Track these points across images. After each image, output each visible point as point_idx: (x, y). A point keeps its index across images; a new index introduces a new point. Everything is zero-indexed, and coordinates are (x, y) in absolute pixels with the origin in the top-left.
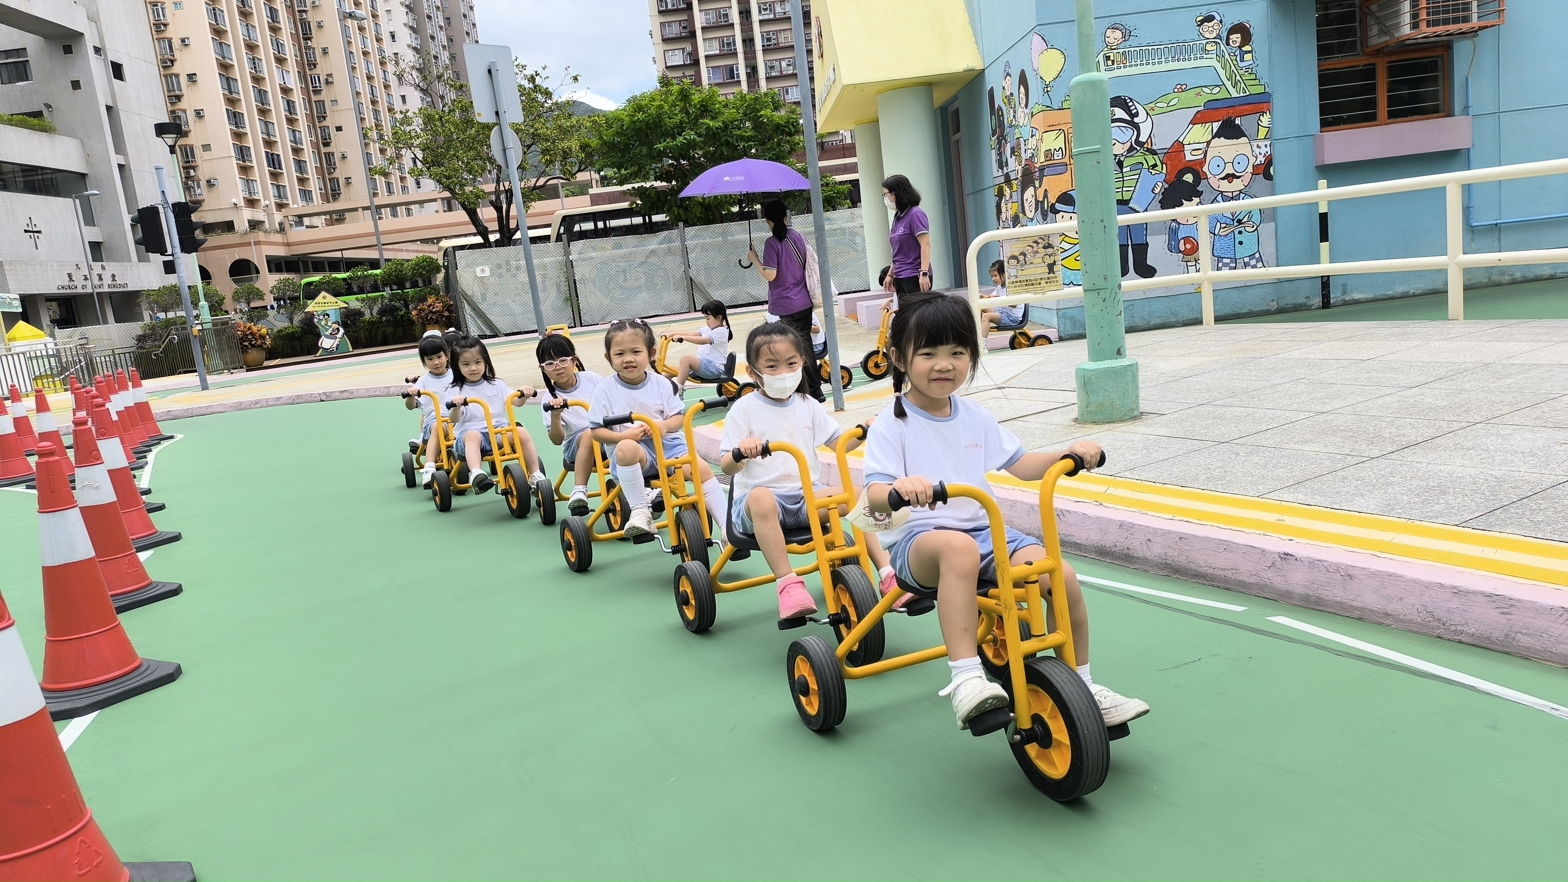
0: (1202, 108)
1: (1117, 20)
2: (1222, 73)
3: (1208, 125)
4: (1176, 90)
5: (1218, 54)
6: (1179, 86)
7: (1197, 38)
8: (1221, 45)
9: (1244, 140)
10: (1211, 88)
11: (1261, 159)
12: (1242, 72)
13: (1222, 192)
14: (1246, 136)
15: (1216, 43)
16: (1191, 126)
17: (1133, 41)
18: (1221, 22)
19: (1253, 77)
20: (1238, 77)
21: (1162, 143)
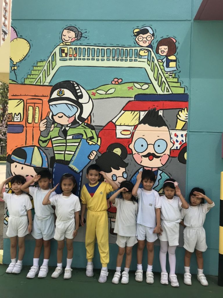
0: (133, 99)
1: (73, 24)
2: (151, 74)
3: (136, 112)
4: (113, 82)
5: (149, 59)
6: (116, 80)
7: (133, 45)
8: (152, 53)
9: (164, 128)
10: (142, 84)
11: (177, 145)
12: (166, 75)
13: (143, 167)
14: (166, 125)
15: (148, 51)
16: (123, 112)
17: (83, 41)
18: (153, 35)
19: (176, 80)
20: (164, 79)
21: (99, 121)
